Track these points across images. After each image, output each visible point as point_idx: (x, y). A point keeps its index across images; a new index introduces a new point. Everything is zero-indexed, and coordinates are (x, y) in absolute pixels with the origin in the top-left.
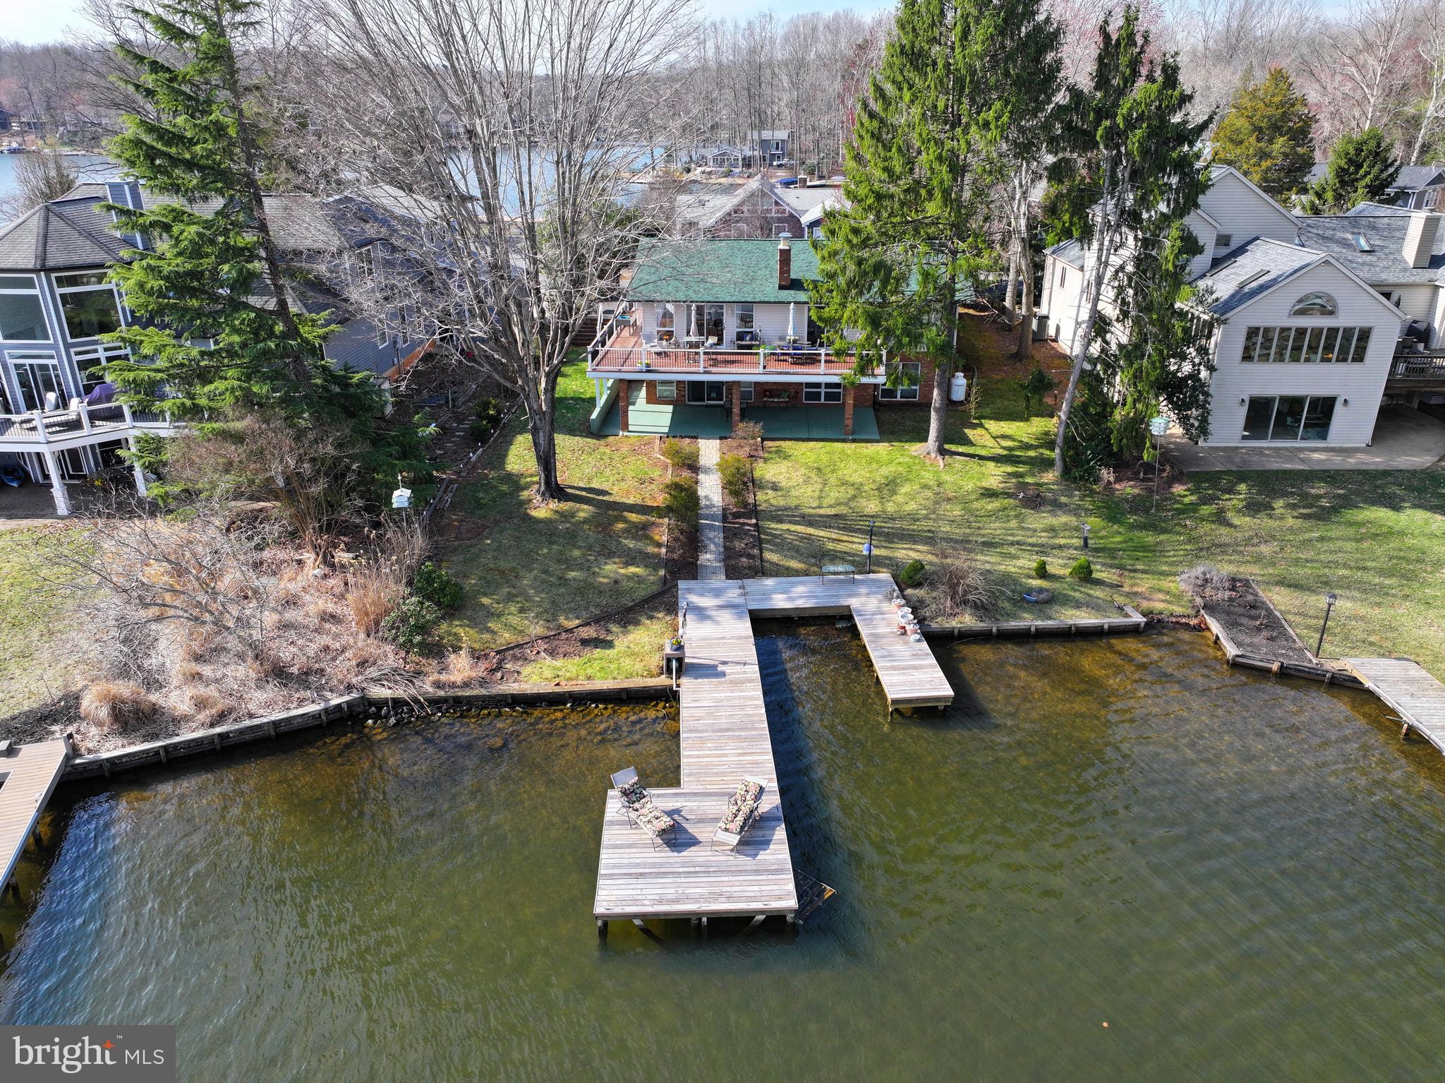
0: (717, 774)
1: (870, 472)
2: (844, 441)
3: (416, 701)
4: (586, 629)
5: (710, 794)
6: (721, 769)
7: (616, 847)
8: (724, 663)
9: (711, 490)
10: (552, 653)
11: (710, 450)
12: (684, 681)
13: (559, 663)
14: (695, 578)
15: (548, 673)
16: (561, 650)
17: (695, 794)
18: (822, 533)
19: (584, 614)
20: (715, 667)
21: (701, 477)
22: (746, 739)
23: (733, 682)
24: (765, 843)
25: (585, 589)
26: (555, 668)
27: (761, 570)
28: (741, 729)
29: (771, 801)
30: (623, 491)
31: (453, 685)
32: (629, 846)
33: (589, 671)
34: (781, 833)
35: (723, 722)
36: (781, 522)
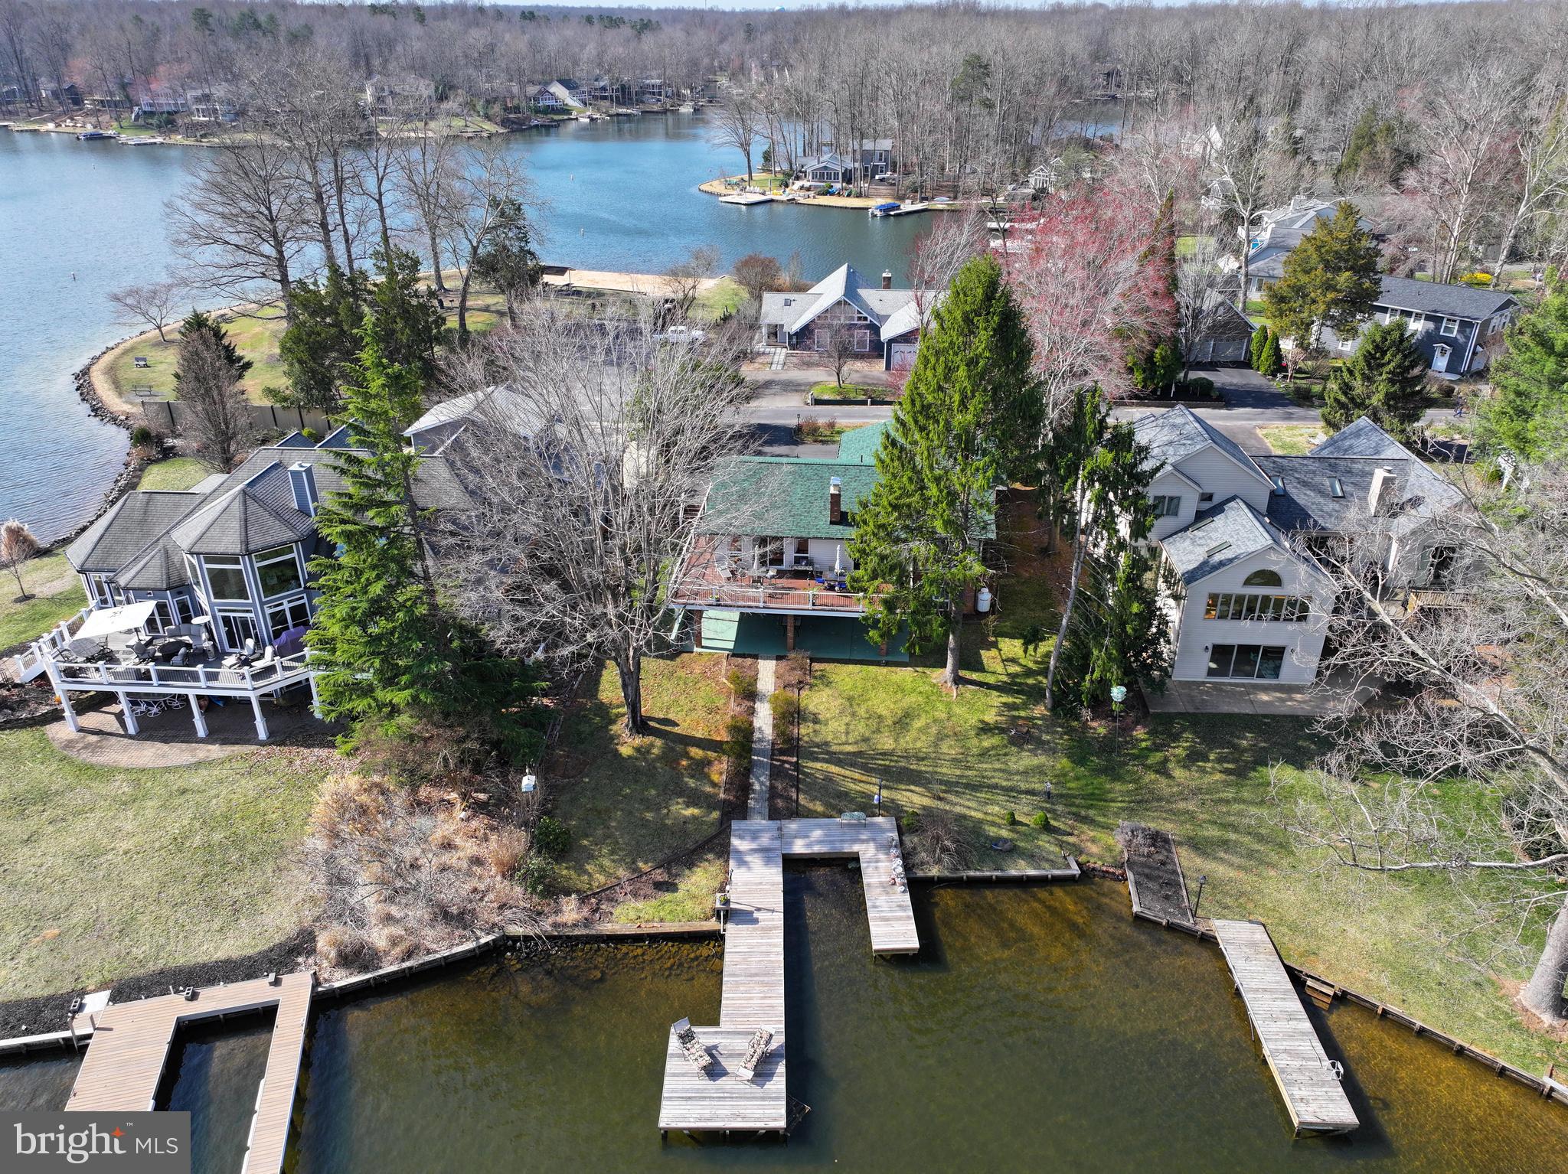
0: (745, 1015)
1: (895, 703)
2: (878, 664)
3: (540, 937)
4: (658, 871)
5: (739, 1033)
6: (748, 1011)
7: (674, 1075)
8: (759, 909)
9: (764, 720)
10: (635, 895)
11: (767, 673)
12: (729, 926)
13: (640, 905)
14: (745, 818)
15: (632, 915)
16: (642, 892)
17: (728, 1033)
18: (847, 773)
19: (660, 856)
20: (751, 913)
21: (758, 705)
22: (766, 984)
23: (763, 929)
24: (770, 1075)
25: (661, 830)
26: (638, 910)
27: (796, 812)
28: (765, 975)
29: (779, 1040)
30: (692, 723)
31: (565, 925)
32: (683, 1075)
33: (662, 914)
34: (781, 1068)
35: (754, 967)
36: (816, 760)
